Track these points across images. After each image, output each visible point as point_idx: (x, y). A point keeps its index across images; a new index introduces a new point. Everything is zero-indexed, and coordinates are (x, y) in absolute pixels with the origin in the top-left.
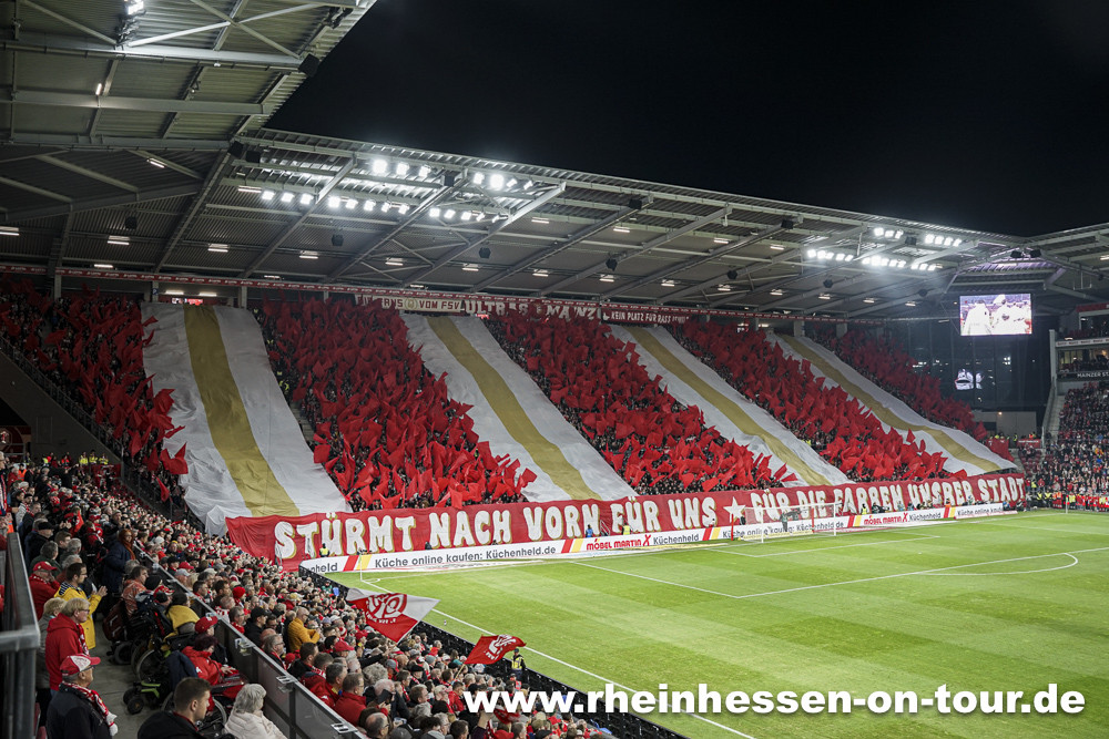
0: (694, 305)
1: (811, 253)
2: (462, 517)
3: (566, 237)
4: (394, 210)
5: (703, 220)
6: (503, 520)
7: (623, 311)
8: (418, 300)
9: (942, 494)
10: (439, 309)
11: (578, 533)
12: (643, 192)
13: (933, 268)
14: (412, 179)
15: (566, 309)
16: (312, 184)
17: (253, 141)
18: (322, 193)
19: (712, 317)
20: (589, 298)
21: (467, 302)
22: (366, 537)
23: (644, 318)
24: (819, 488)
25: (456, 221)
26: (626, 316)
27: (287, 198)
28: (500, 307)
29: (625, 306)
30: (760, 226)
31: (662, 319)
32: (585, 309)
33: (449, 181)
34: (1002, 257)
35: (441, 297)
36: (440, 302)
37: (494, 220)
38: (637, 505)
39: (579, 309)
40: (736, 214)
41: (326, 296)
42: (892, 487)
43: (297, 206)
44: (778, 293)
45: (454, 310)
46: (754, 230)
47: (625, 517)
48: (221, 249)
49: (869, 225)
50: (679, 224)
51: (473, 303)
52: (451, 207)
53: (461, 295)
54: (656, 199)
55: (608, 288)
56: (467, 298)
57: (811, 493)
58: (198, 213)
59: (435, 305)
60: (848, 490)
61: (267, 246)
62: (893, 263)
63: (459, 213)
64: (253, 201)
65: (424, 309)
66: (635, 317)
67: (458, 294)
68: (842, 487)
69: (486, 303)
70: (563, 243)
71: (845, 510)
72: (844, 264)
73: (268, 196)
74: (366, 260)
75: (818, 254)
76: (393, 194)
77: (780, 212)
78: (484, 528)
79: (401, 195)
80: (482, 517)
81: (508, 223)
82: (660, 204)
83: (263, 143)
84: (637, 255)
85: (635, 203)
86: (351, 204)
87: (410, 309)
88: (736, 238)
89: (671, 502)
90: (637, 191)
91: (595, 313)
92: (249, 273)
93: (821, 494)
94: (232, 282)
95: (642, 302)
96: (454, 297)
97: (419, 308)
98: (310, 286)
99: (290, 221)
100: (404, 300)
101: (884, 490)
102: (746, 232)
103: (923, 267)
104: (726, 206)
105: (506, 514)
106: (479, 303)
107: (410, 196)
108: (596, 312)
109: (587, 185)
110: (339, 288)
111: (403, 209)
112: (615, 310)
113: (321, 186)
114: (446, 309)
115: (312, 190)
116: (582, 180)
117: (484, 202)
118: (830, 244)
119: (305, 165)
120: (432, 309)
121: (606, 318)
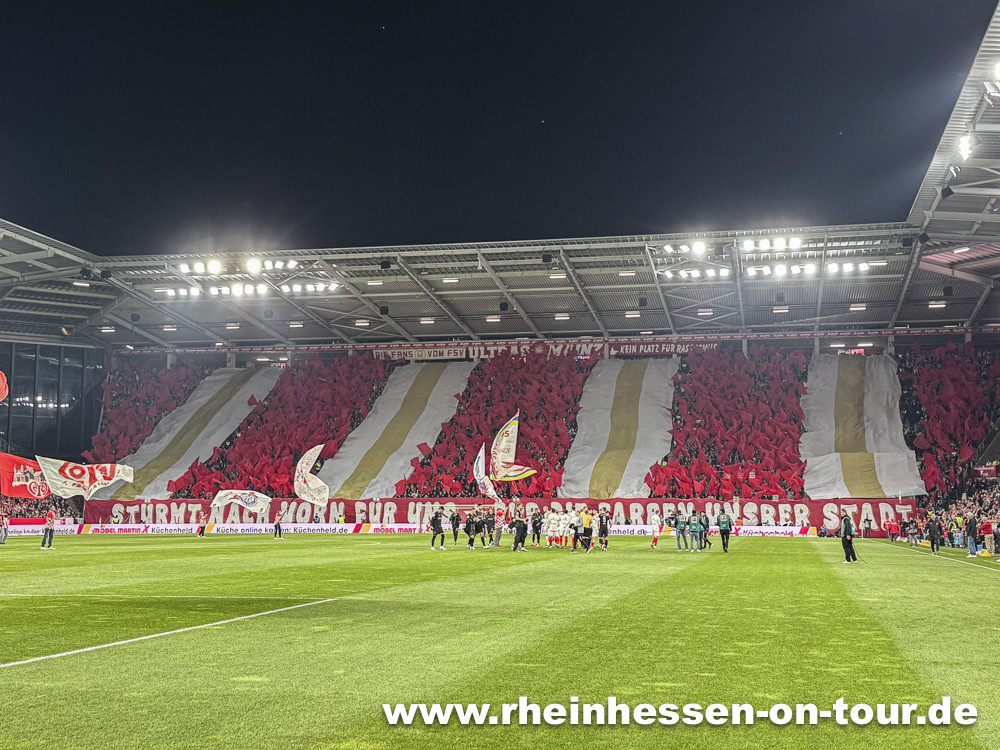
7: (632, 344)
8: (427, 351)
10: (445, 357)
15: (569, 346)
19: (749, 342)
21: (471, 349)
23: (660, 349)
26: (638, 349)
28: (502, 351)
31: (682, 349)
32: (591, 346)
35: (445, 346)
36: (446, 351)
39: (584, 346)
45: (459, 356)
51: (476, 349)
53: (467, 343)
59: (442, 354)
64: (163, 296)
65: (432, 358)
66: (649, 350)
67: (463, 342)
69: (488, 349)
73: (171, 293)
87: (420, 358)
91: (602, 349)
96: (457, 345)
97: (427, 358)
100: (414, 351)
106: (482, 349)
108: (603, 347)
112: (625, 344)
114: (452, 356)
120: (439, 358)
121: (613, 352)
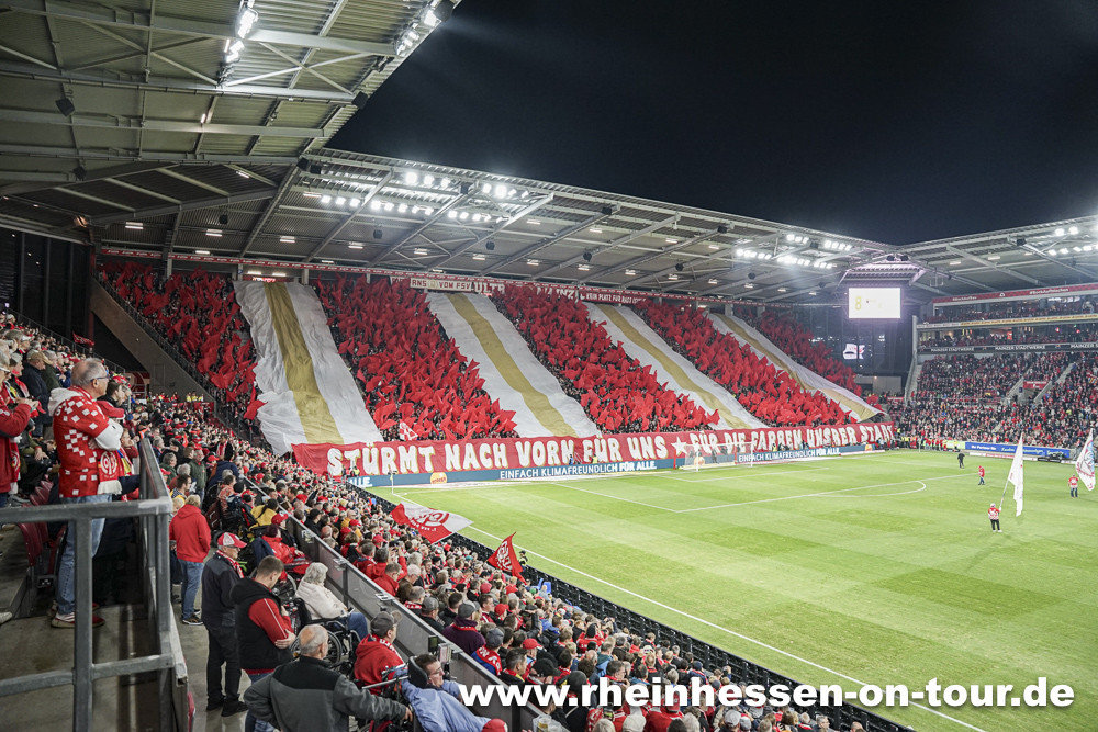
0: (650, 290)
1: (740, 252)
2: (469, 448)
3: (553, 235)
4: (422, 212)
5: (658, 225)
6: (500, 451)
7: (595, 292)
8: (439, 281)
9: (831, 437)
10: (454, 288)
11: (558, 462)
12: (613, 202)
13: (830, 266)
14: (436, 188)
15: (551, 289)
16: (359, 191)
17: (316, 158)
18: (367, 198)
19: (664, 299)
20: (570, 282)
21: (476, 284)
22: (397, 461)
23: (612, 298)
24: (741, 431)
25: (469, 221)
26: (598, 297)
27: (340, 201)
28: (501, 288)
29: (597, 289)
30: (702, 230)
31: (625, 300)
32: (566, 291)
33: (465, 190)
34: (881, 259)
35: (456, 279)
36: (455, 283)
37: (498, 221)
38: (603, 442)
39: (561, 291)
40: (684, 221)
41: (368, 277)
42: (794, 431)
43: (347, 209)
44: (714, 282)
45: (466, 289)
46: (696, 233)
47: (594, 450)
48: (290, 240)
49: (783, 232)
50: (640, 227)
51: (481, 284)
52: (465, 210)
53: (472, 278)
54: (622, 208)
55: (584, 275)
56: (476, 280)
57: (734, 434)
58: (274, 212)
59: (451, 286)
60: (762, 433)
61: (324, 238)
62: (801, 262)
63: (471, 214)
64: (314, 203)
65: (443, 288)
66: (605, 298)
67: (469, 277)
68: (758, 431)
69: (491, 285)
70: (549, 240)
71: (759, 448)
72: (764, 261)
73: (326, 200)
74: (399, 250)
75: (744, 253)
76: (421, 199)
77: (717, 220)
78: (487, 456)
79: (427, 200)
80: (484, 448)
81: (508, 223)
82: (625, 211)
83: (324, 159)
84: (607, 250)
85: (607, 210)
86: (389, 207)
87: (432, 288)
88: (682, 239)
89: (629, 439)
90: (608, 201)
91: (574, 295)
92: (310, 259)
93: (742, 436)
94: (297, 265)
95: (610, 286)
96: (466, 280)
97: (439, 288)
98: (356, 269)
99: (342, 219)
100: (427, 281)
101: (788, 433)
102: (691, 235)
103: (823, 266)
104: (676, 214)
105: (503, 446)
106: (485, 285)
107: (434, 201)
108: (574, 293)
109: (570, 196)
110: (378, 271)
111: (429, 211)
112: (589, 292)
113: (366, 192)
114: (460, 289)
115: (359, 195)
116: (567, 191)
117: (490, 207)
118: (754, 246)
119: (355, 176)
120: (449, 289)
121: (582, 298)
